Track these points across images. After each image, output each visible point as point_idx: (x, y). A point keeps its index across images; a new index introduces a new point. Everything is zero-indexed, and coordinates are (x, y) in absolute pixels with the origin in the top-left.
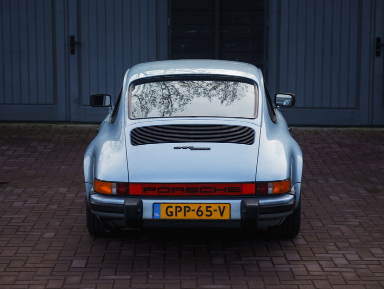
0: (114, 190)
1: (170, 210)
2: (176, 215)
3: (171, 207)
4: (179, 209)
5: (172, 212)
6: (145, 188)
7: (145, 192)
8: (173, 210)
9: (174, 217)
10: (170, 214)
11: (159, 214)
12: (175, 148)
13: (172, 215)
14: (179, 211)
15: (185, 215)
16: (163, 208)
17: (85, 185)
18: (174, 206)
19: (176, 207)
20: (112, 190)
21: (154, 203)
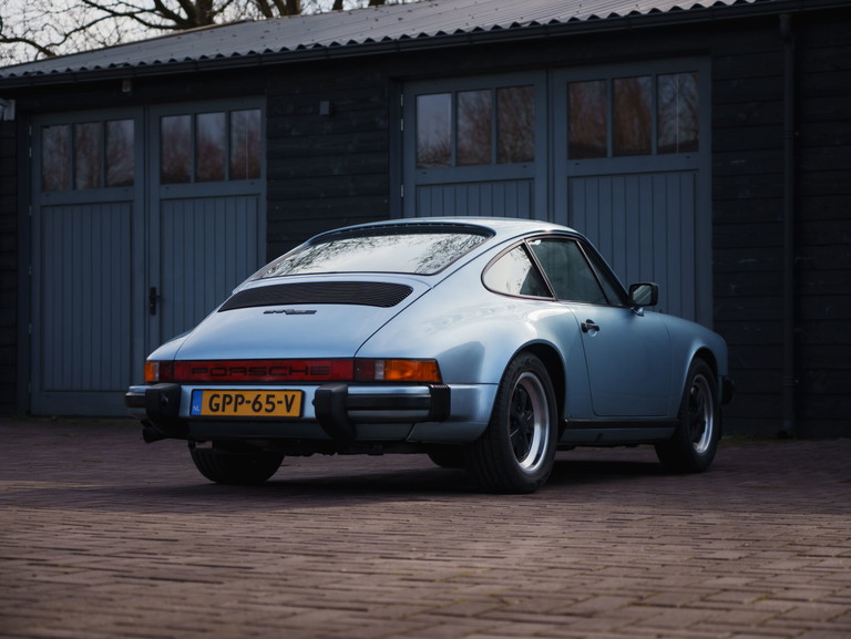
0: (157, 375)
1: (216, 400)
2: (223, 410)
3: (218, 396)
4: (228, 399)
5: (217, 405)
6: (193, 369)
8: (219, 401)
9: (220, 413)
10: (215, 407)
11: (200, 408)
13: (217, 410)
14: (228, 403)
15: (235, 410)
16: (206, 397)
18: (222, 394)
19: (225, 396)
20: (154, 375)
21: (193, 391)
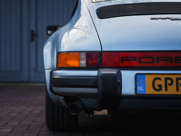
0: (83, 63)
1: (157, 82)
2: (166, 90)
3: (160, 79)
4: (169, 82)
5: (160, 86)
6: (122, 58)
7: (122, 62)
8: (162, 82)
9: (163, 92)
10: (158, 88)
11: (144, 88)
12: (152, 19)
13: (160, 89)
14: (170, 85)
15: (178, 90)
16: (149, 80)
17: (44, 72)
18: (163, 77)
19: (166, 79)
20: (80, 63)
21: (137, 75)
